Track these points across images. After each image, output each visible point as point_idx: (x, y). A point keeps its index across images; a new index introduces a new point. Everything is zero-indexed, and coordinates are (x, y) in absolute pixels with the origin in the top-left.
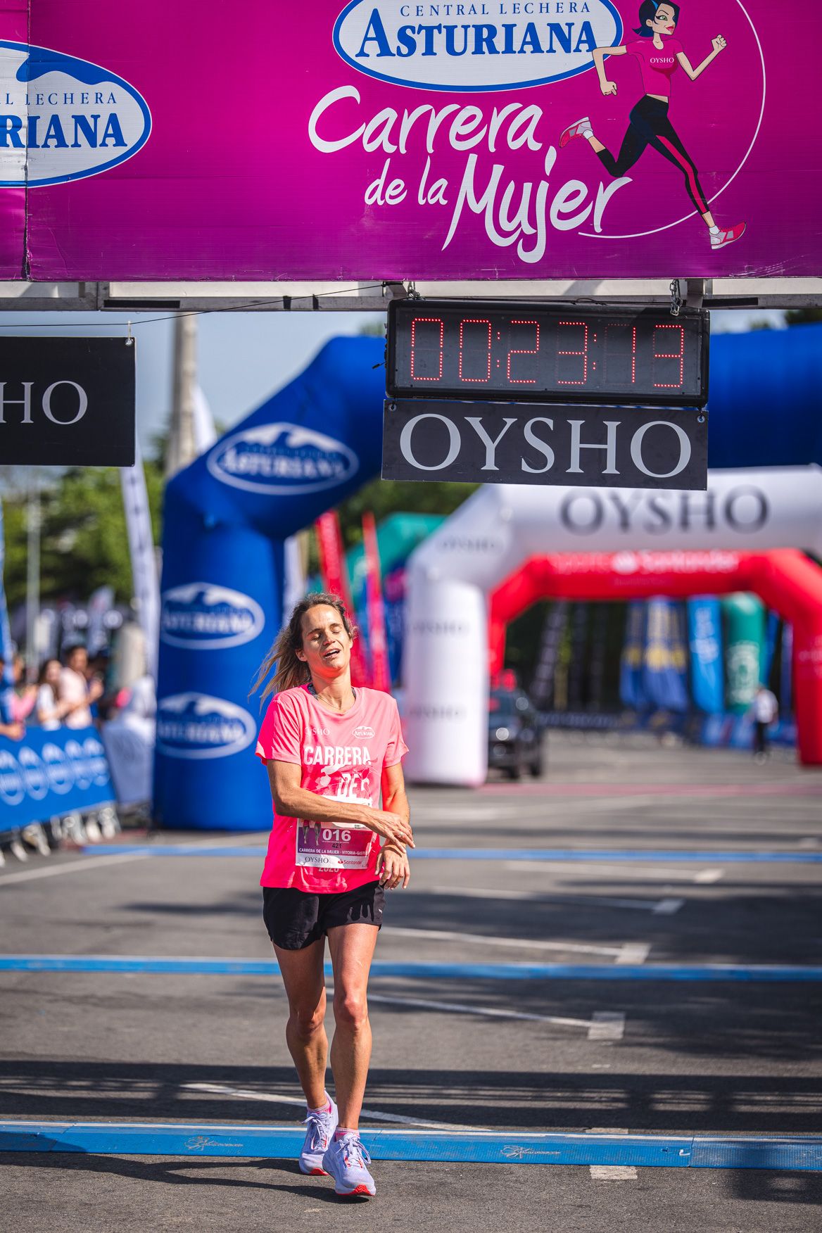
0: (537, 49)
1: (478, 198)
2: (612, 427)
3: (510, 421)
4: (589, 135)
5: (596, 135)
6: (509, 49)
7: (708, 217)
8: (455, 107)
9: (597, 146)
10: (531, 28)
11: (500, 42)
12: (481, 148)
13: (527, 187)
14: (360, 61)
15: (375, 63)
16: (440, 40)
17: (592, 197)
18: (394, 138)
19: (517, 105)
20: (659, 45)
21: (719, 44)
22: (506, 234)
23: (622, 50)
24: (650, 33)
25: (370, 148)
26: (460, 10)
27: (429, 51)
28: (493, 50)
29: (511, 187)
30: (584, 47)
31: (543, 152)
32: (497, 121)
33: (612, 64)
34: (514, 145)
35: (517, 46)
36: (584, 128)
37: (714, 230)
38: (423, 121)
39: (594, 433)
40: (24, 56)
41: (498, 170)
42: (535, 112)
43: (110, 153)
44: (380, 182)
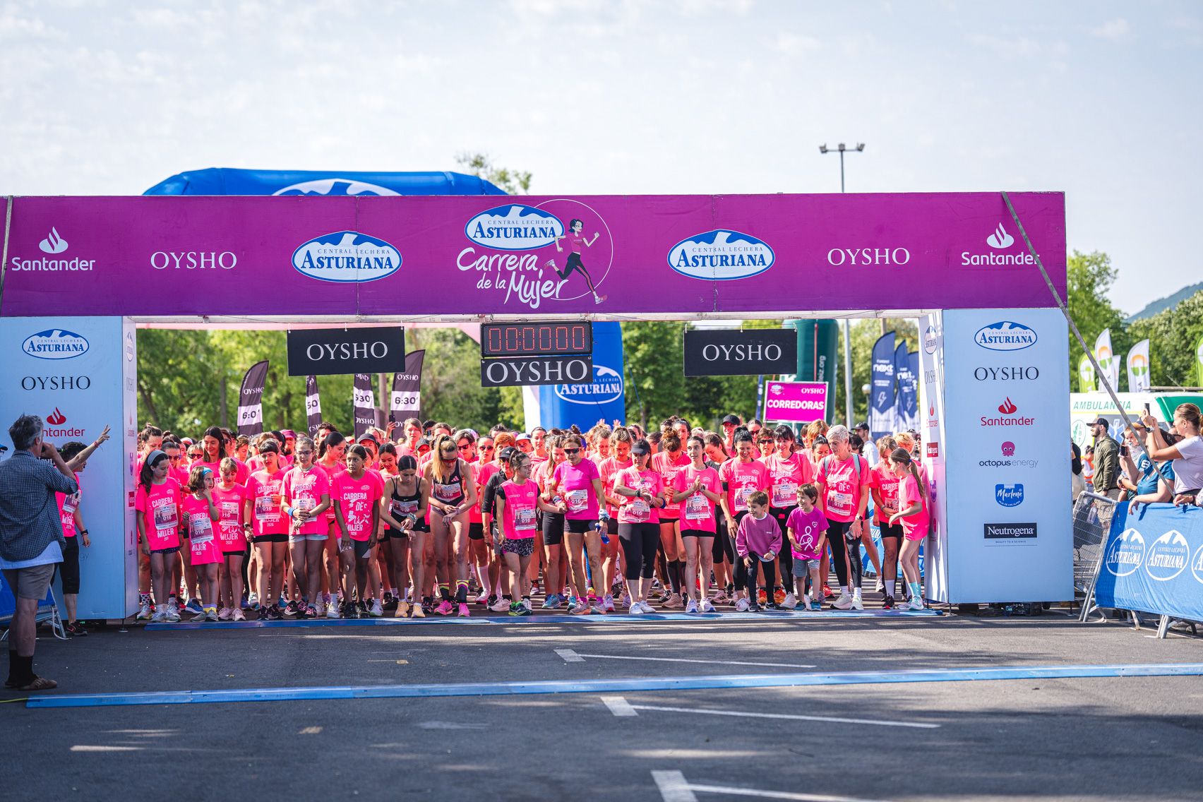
0: (535, 236)
1: (516, 286)
2: (559, 363)
3: (524, 364)
4: (554, 265)
5: (556, 265)
6: (526, 236)
7: (594, 293)
8: (507, 255)
9: (557, 269)
10: (533, 229)
11: (522, 233)
12: (517, 270)
13: (533, 283)
14: (475, 239)
15: (479, 240)
16: (502, 232)
17: (555, 286)
18: (487, 265)
19: (528, 255)
20: (576, 235)
21: (597, 235)
22: (526, 299)
23: (564, 237)
24: (574, 231)
25: (478, 269)
26: (509, 222)
27: (498, 236)
28: (520, 236)
29: (527, 283)
30: (551, 236)
31: (538, 271)
32: (522, 260)
33: (561, 241)
34: (528, 269)
35: (528, 235)
36: (552, 263)
37: (597, 297)
38: (497, 260)
39: (553, 366)
40: (356, 236)
41: (523, 277)
42: (535, 258)
43: (388, 270)
44: (482, 281)
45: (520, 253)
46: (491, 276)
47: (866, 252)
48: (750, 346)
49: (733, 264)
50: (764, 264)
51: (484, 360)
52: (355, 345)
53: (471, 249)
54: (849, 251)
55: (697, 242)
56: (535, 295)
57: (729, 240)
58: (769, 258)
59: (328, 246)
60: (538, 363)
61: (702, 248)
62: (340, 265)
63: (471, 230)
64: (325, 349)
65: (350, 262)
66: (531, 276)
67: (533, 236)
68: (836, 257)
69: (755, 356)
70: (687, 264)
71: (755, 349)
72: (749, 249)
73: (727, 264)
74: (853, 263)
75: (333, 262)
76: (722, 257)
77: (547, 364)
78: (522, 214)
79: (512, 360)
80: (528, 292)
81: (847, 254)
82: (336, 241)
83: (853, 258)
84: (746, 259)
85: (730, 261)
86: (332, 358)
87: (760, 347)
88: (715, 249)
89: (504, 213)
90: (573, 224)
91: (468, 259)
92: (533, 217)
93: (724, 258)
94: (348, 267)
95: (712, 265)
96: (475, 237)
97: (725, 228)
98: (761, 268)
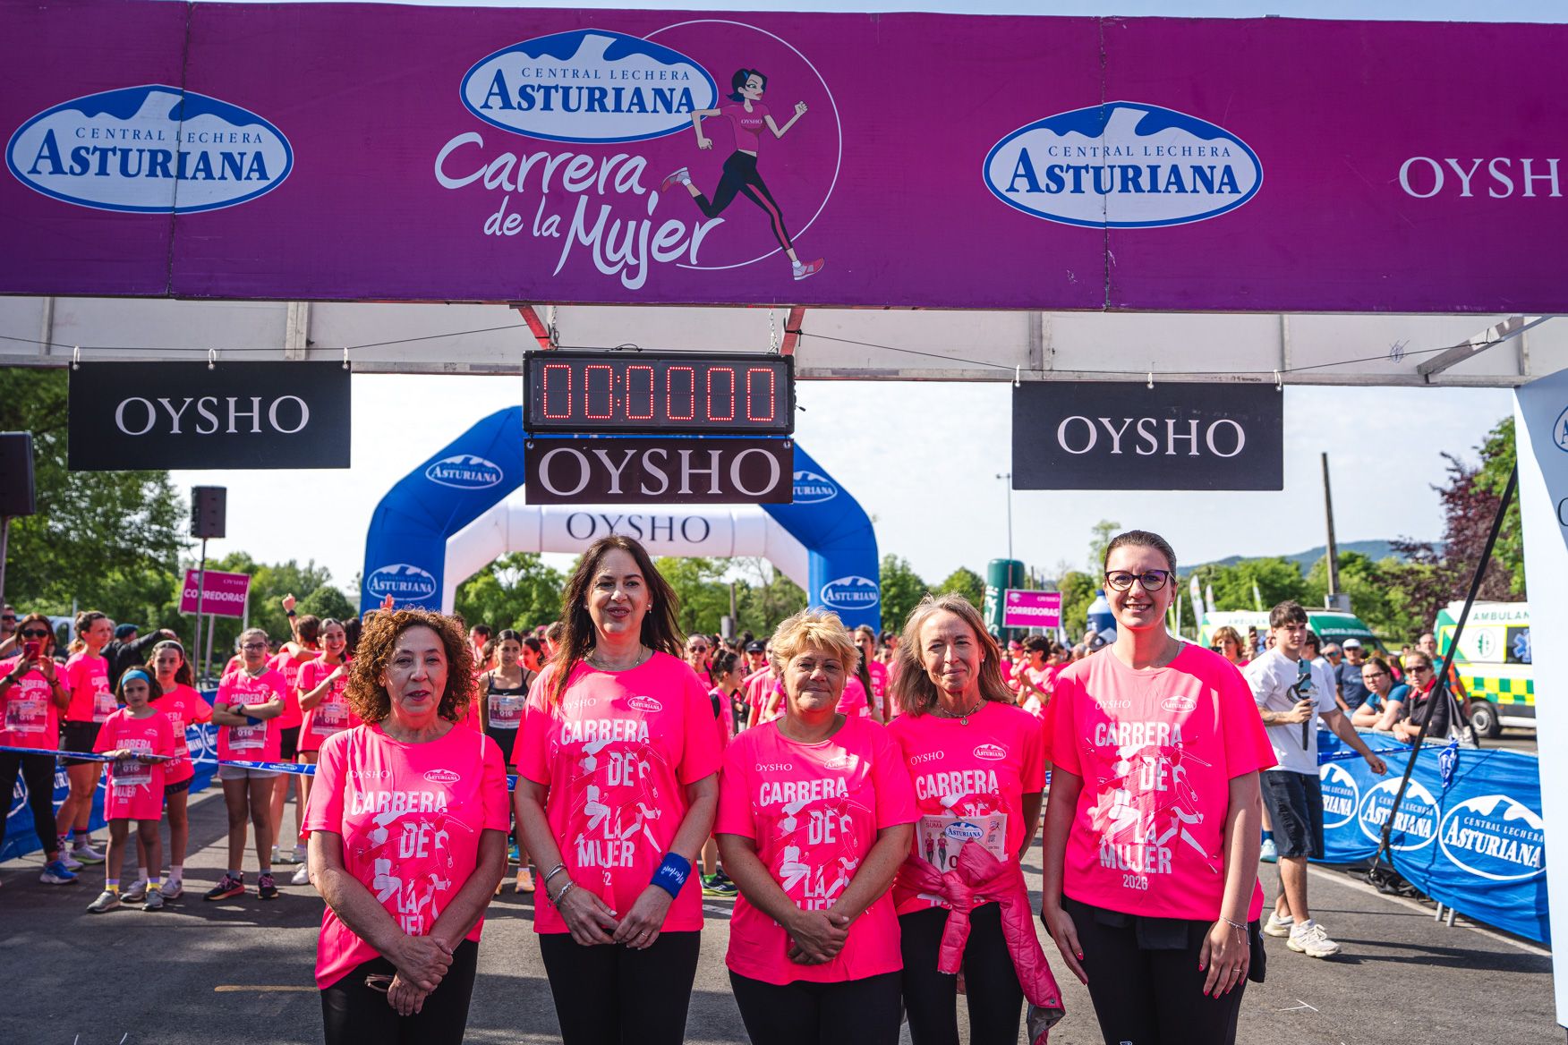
45: (600, 149)
46: (524, 204)
47: (1499, 166)
48: (1170, 423)
49: (1154, 188)
50: (1234, 190)
51: (532, 441)
52: (232, 401)
53: (474, 137)
54: (1453, 162)
55: (1061, 132)
56: (636, 253)
57: (1143, 129)
58: (1247, 175)
59: (104, 120)
60: (664, 453)
61: (1072, 147)
62: (132, 168)
63: (477, 88)
64: (160, 409)
65: (159, 163)
66: (628, 208)
67: (635, 108)
68: (1421, 177)
69: (1182, 445)
70: (1034, 187)
71: (1182, 428)
72: (1195, 151)
73: (1138, 189)
74: (1466, 193)
75: (114, 162)
76: (1124, 169)
77: (685, 455)
78: (611, 55)
79: (600, 444)
80: (616, 250)
81: (1448, 171)
82: (126, 108)
83: (1466, 180)
84: (1187, 177)
85: (1145, 181)
86: (176, 430)
87: (1194, 423)
88: (1106, 151)
89: (565, 50)
90: (740, 80)
91: (463, 162)
92: (639, 62)
93: (1131, 173)
94: (152, 173)
95: (1098, 188)
96: (486, 106)
97: (1131, 96)
98: (1226, 198)
